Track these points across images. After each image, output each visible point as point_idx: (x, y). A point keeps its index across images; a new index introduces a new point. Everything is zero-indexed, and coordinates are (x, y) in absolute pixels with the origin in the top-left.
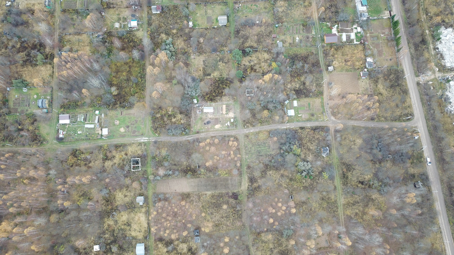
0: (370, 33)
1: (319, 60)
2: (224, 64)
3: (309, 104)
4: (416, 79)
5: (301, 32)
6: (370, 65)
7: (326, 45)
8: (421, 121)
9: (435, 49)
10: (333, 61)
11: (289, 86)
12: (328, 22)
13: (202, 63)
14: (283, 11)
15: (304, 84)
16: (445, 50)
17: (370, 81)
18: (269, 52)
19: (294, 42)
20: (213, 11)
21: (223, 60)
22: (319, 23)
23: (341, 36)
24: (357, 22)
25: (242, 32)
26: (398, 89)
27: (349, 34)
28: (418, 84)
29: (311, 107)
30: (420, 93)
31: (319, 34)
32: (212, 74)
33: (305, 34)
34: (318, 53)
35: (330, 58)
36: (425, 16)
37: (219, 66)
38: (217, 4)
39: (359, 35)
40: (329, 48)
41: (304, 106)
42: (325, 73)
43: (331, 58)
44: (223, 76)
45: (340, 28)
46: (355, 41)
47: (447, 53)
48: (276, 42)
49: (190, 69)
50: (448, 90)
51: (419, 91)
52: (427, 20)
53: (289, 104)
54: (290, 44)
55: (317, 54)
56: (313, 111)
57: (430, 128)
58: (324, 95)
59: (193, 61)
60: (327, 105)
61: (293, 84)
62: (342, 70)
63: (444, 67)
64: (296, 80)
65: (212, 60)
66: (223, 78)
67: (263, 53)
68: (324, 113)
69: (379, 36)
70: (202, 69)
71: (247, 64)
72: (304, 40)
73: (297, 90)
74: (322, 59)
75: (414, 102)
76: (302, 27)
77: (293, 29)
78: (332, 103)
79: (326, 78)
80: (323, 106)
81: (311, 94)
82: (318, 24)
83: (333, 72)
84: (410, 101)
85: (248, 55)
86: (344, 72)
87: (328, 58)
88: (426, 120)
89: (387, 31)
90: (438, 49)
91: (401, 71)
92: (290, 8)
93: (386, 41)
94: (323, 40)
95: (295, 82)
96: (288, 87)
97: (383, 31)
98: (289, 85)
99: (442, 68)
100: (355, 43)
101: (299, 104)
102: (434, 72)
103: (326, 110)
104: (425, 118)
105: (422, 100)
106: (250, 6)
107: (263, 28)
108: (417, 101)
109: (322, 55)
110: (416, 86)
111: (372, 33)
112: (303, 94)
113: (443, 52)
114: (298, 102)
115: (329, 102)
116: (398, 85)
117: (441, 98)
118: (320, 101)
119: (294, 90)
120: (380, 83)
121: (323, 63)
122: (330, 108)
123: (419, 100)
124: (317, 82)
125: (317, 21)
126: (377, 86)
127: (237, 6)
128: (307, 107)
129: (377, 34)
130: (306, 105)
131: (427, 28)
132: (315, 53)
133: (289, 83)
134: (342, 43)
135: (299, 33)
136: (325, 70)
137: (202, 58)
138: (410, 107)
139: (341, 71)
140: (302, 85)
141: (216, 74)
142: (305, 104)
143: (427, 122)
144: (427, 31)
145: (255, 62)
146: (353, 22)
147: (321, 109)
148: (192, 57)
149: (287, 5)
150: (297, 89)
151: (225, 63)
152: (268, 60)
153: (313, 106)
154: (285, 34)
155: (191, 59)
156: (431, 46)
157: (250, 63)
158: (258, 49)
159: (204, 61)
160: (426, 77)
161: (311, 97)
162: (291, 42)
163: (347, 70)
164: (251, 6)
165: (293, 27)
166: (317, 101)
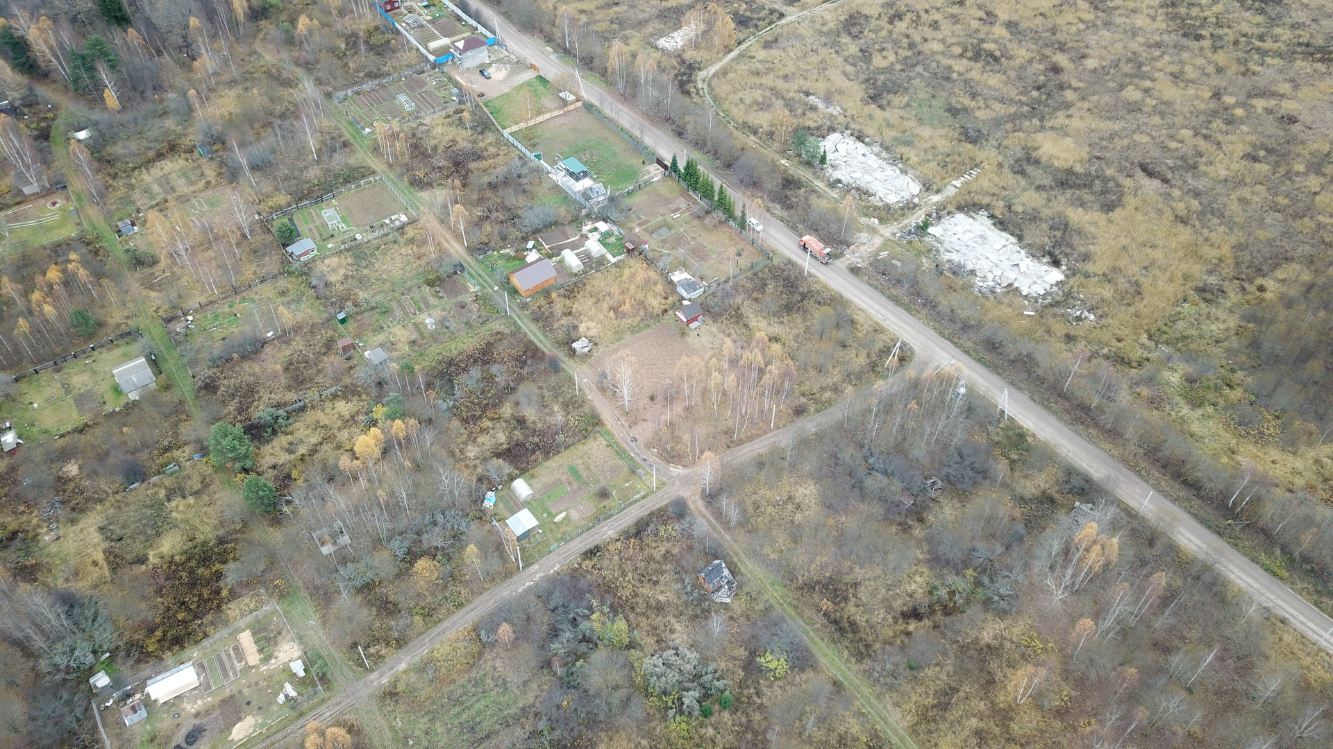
0: (639, 225)
1: (530, 341)
2: (191, 500)
3: (574, 472)
4: (839, 264)
5: (432, 301)
6: (690, 286)
7: (529, 300)
8: (938, 350)
9: (833, 184)
10: (575, 327)
11: (472, 451)
12: (504, 247)
13: (96, 538)
14: (346, 277)
15: (521, 422)
16: (857, 175)
17: (719, 325)
18: (349, 392)
19: (421, 334)
20: (94, 372)
21: (182, 489)
22: (477, 260)
23: (562, 261)
24: (588, 216)
25: (225, 382)
26: (809, 304)
27: (581, 250)
28: (855, 270)
29: (584, 474)
30: (876, 288)
31: (492, 283)
32: (151, 554)
33: (449, 302)
34: (519, 328)
35: (562, 322)
36: (752, 137)
37: (174, 514)
38: (103, 350)
39: (612, 240)
40: (542, 301)
41: (558, 483)
42: (568, 365)
43: (565, 321)
44: (201, 538)
45: (547, 247)
46: (609, 257)
47: (867, 178)
48: (362, 356)
49: (50, 579)
50: (942, 250)
51: (871, 285)
52: (764, 142)
53: (501, 506)
54: (413, 343)
55: (516, 332)
56: (598, 481)
57: (975, 351)
58: (606, 422)
59: (53, 549)
60: (633, 444)
61: (481, 439)
62: (618, 334)
63: (888, 207)
64: (487, 423)
65: (135, 511)
66: (205, 543)
67: (328, 405)
68: (639, 471)
69: (669, 220)
70: (100, 557)
71: (284, 458)
72: (454, 317)
73: (509, 450)
74: (542, 337)
75: (879, 316)
76: (428, 288)
77: (401, 305)
78: (645, 431)
79: (582, 377)
80: (621, 453)
81: (560, 438)
82: (473, 263)
83: (594, 351)
84: (868, 316)
85: (274, 432)
86: (628, 337)
87: (556, 326)
88: (948, 339)
89: (682, 203)
90: (839, 181)
91: (785, 265)
92: (364, 263)
93: (695, 222)
94: (514, 292)
95: (484, 431)
96: (471, 455)
97: (673, 206)
98: (470, 447)
99: (883, 214)
100: (613, 260)
101: (539, 486)
102: (873, 231)
103: (638, 460)
104: (944, 337)
105: (896, 300)
106: (227, 309)
107: (298, 343)
108: (886, 308)
109: (533, 327)
110: (852, 278)
111: (646, 222)
112: (534, 451)
113: (858, 182)
114: (532, 481)
115: (635, 432)
116: (804, 297)
117: (941, 273)
118: (604, 443)
119: (498, 455)
120: (751, 316)
121: (549, 345)
122: (648, 446)
123: (890, 305)
124: (561, 400)
125: (469, 259)
126: (746, 326)
127: (179, 327)
128: (570, 483)
129: (660, 218)
130: (564, 478)
131: (777, 156)
132: (507, 331)
133: (465, 443)
134: (576, 275)
135: (428, 306)
136: (566, 359)
137: (91, 522)
138: (878, 330)
139: (619, 340)
140: (515, 428)
141: (169, 545)
142: (557, 476)
143: (955, 344)
144: (783, 162)
145: (314, 440)
146: (577, 221)
147: (620, 463)
148: (47, 538)
149: (350, 260)
150: (505, 446)
151: (197, 494)
152: (357, 413)
153: (587, 468)
154: (382, 328)
155: (45, 547)
156: (820, 185)
157: (291, 451)
158: (307, 401)
159: (101, 529)
160: (862, 248)
161: (567, 447)
162: (413, 337)
163: (633, 330)
164: (231, 306)
165: (399, 301)
166: (595, 448)
